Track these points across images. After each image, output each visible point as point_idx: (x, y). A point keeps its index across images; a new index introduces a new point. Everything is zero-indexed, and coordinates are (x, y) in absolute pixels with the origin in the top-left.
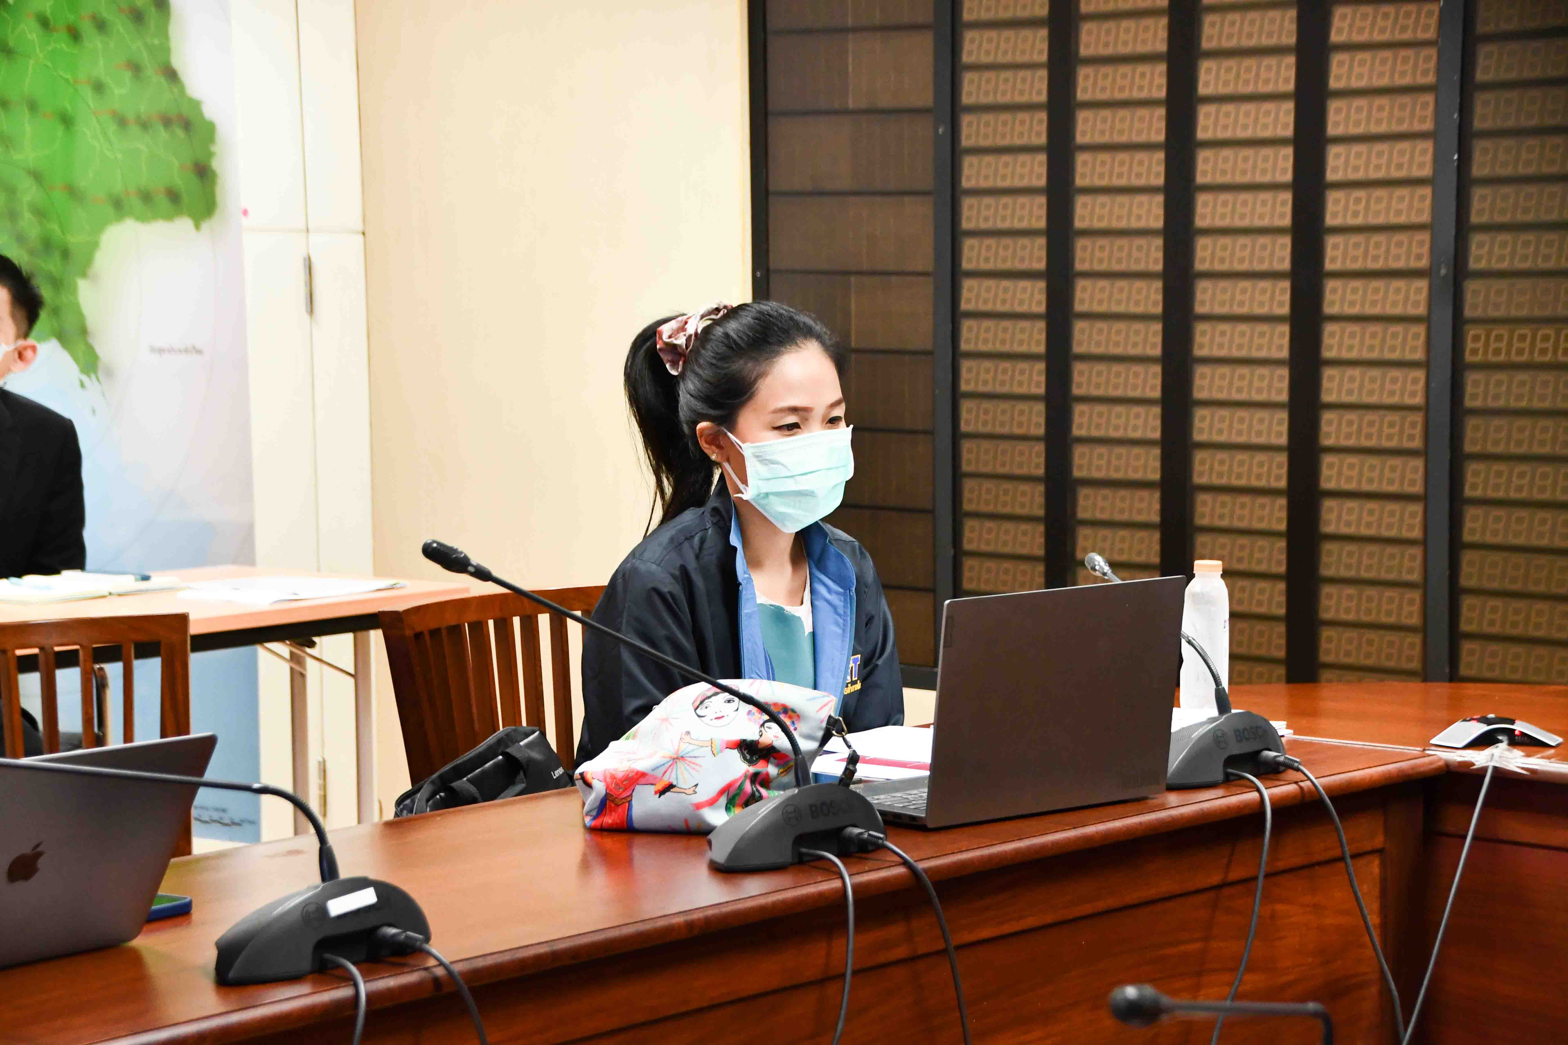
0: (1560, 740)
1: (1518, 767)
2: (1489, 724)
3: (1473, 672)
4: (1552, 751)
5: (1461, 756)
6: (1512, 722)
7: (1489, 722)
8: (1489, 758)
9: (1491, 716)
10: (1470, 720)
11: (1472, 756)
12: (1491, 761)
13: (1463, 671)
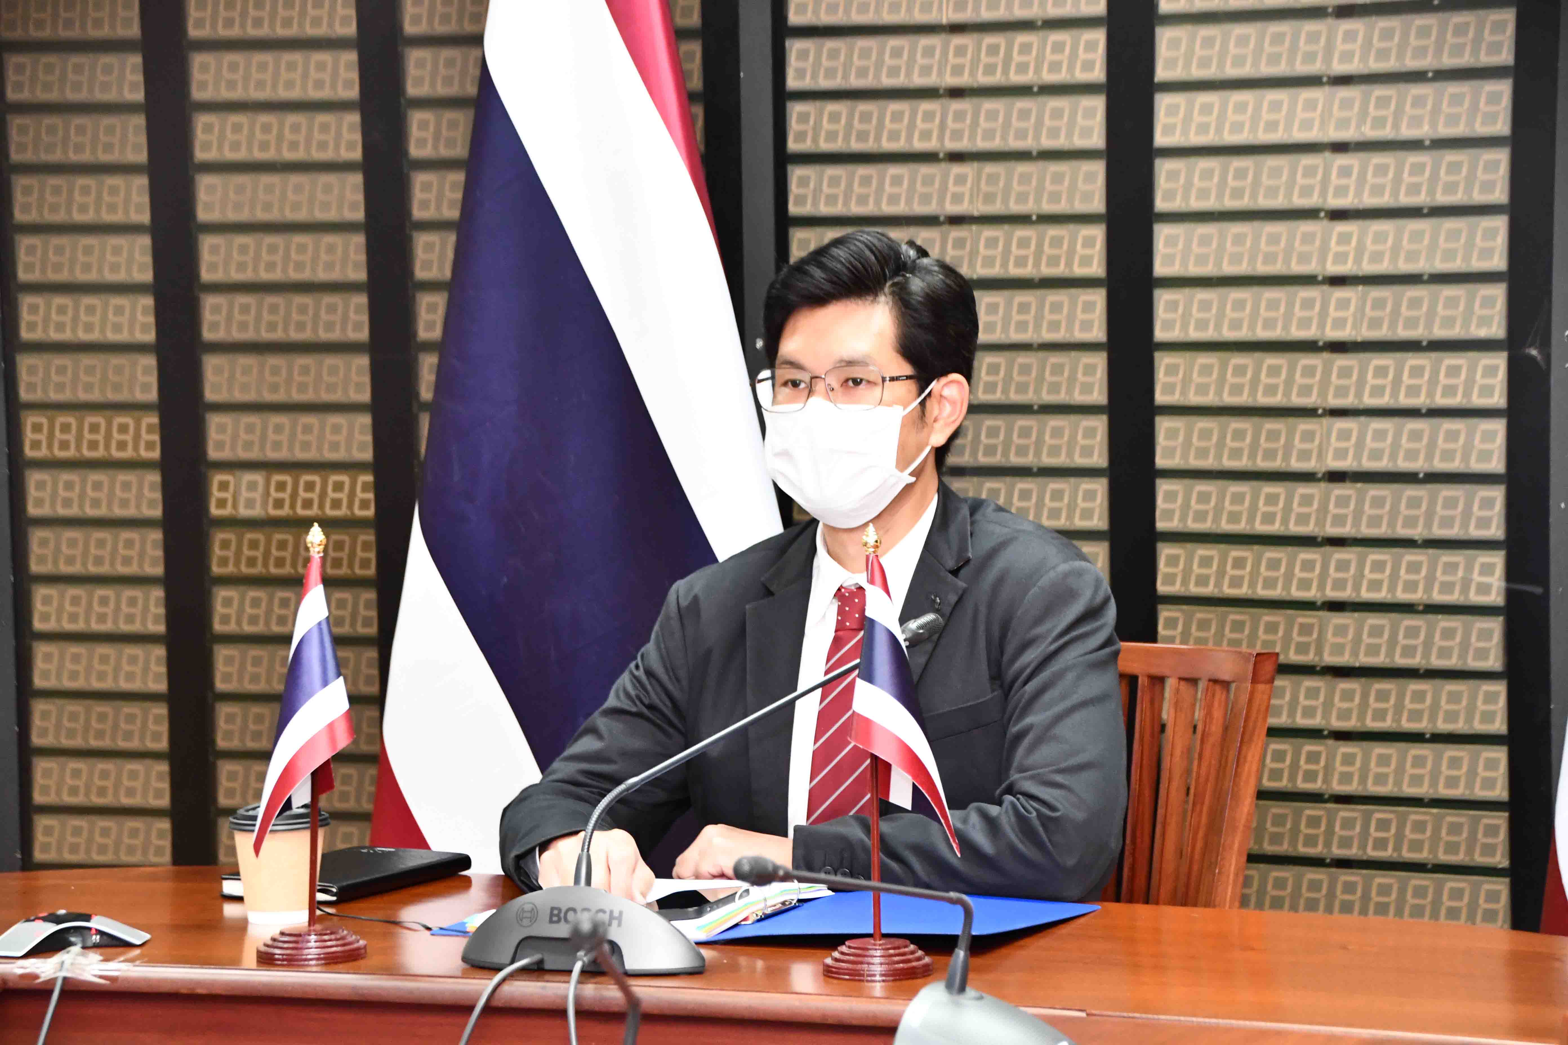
0: (147, 936)
1: (95, 976)
2: (58, 923)
3: (51, 856)
4: (137, 952)
5: (22, 968)
6: (87, 918)
7: (58, 920)
8: (58, 966)
9: (62, 912)
10: (33, 920)
11: (37, 966)
12: (61, 970)
13: (39, 856)
